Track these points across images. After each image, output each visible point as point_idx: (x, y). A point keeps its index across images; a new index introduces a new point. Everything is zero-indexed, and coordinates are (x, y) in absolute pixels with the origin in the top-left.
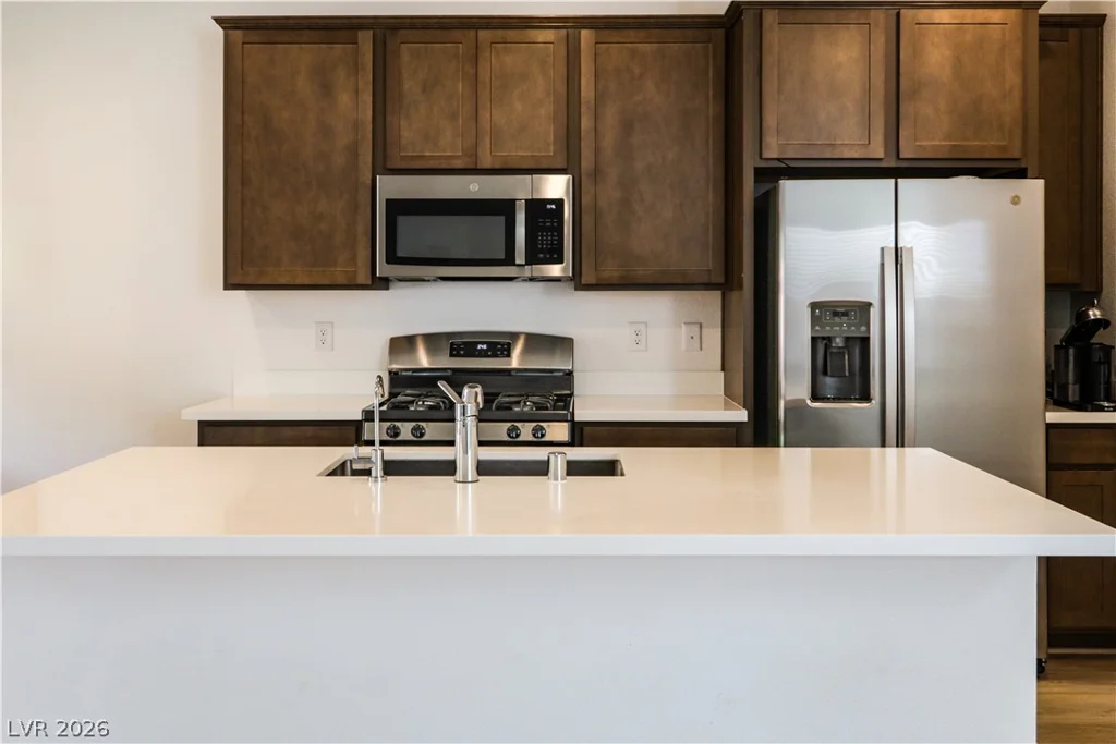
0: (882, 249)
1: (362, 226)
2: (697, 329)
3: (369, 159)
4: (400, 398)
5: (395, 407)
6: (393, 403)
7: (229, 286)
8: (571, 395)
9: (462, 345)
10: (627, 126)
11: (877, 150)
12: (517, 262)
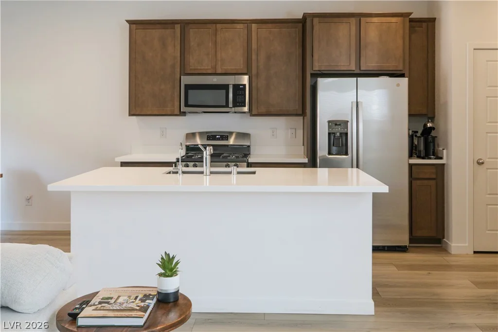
0: (352, 102)
1: (176, 94)
2: (294, 130)
3: (179, 70)
4: (189, 154)
5: (188, 157)
6: (187, 156)
7: (131, 114)
8: (249, 154)
9: (211, 136)
10: (268, 58)
11: (353, 67)
12: (230, 106)
